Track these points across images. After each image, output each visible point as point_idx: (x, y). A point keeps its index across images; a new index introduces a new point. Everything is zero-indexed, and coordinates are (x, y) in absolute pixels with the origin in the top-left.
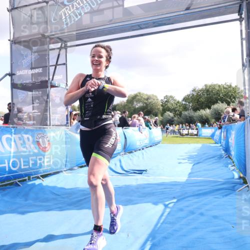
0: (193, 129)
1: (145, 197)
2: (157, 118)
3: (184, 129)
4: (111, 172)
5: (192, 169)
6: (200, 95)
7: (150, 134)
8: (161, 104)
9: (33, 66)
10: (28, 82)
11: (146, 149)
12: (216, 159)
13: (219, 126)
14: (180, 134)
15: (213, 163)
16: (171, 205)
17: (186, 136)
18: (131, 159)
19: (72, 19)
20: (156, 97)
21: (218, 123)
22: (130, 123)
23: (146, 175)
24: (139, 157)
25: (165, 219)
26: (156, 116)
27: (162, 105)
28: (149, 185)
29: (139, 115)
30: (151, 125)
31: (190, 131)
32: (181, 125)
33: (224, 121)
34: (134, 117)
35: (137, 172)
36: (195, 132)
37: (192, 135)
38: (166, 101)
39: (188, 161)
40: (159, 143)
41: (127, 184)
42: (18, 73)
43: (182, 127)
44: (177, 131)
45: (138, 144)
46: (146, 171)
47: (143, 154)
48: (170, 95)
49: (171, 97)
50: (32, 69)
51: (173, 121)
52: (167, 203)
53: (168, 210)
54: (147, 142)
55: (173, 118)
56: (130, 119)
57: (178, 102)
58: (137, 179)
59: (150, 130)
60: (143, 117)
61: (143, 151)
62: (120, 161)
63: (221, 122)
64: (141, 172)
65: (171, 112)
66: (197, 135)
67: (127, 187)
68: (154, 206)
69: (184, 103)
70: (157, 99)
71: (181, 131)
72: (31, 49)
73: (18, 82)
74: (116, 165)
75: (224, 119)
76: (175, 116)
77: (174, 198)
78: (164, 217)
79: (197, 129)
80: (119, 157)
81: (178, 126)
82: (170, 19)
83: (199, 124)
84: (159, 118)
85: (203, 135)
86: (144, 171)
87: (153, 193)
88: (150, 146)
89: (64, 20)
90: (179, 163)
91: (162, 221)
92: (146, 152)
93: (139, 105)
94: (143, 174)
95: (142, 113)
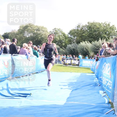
0: (76, 60)
3: (68, 59)
5: (71, 94)
6: (84, 30)
7: (37, 61)
12: (91, 87)
13: (96, 58)
15: (89, 90)
17: (68, 66)
18: (17, 84)
20: (46, 29)
21: (96, 56)
23: (30, 98)
31: (73, 61)
32: (65, 56)
33: (101, 55)
35: (22, 95)
36: (76, 62)
37: (74, 65)
39: (69, 87)
41: (12, 105)
43: (66, 58)
46: (30, 94)
62: (7, 85)
63: (98, 55)
64: (25, 95)
66: (78, 65)
67: (11, 108)
69: (69, 36)
71: (65, 61)
75: (101, 52)
79: (78, 60)
83: (81, 56)
85: (83, 65)
86: (28, 94)
88: (36, 73)
90: (61, 88)
93: (29, 35)
94: (27, 97)
95: (31, 42)
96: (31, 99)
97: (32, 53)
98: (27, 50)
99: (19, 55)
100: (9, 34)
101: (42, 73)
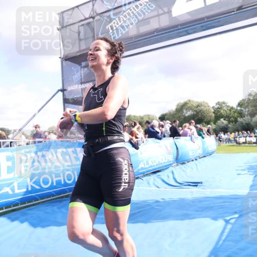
1: (202, 211)
2: (209, 126)
4: (164, 184)
5: (253, 181)
7: (203, 143)
8: (213, 111)
9: (83, 81)
10: (78, 96)
11: (199, 160)
14: (237, 143)
16: (232, 221)
17: (243, 145)
18: (184, 171)
19: (120, 32)
20: (207, 104)
22: (181, 132)
23: (202, 187)
24: (192, 168)
25: (227, 236)
26: (208, 125)
27: (214, 113)
28: (207, 199)
29: (190, 124)
30: (204, 134)
31: (248, 139)
32: (237, 133)
34: (185, 126)
35: (192, 184)
36: (254, 140)
37: (250, 143)
38: (218, 108)
39: (248, 172)
40: (213, 153)
41: (182, 197)
42: (69, 88)
43: (239, 135)
44: (232, 139)
45: (191, 154)
46: (201, 183)
47: (197, 166)
48: (222, 101)
49: (224, 103)
50: (82, 83)
51: (227, 129)
52: (228, 218)
53: (229, 226)
54: (200, 152)
55: (227, 125)
56: (181, 128)
57: (232, 108)
58: (192, 192)
59: (204, 140)
60: (195, 126)
61: (196, 161)
62: (173, 173)
64: (196, 184)
65: (224, 120)
66: (255, 143)
67: (182, 200)
68: (213, 221)
69: (239, 108)
70: (208, 106)
71: (237, 139)
72: (80, 64)
73: (69, 97)
74: (168, 176)
76: (229, 123)
77: (236, 213)
78: (225, 234)
80: (171, 169)
81: (233, 134)
82: (219, 21)
84: (212, 126)
86: (199, 183)
87: (212, 207)
88: (204, 157)
89: (111, 34)
90: (238, 174)
91: (223, 238)
92: (200, 163)
93: (189, 113)
94: (198, 187)
95: (193, 121)
96: (203, 189)
97: (196, 133)
98: (189, 130)
99: (181, 138)
100: (165, 115)
101: (211, 156)
